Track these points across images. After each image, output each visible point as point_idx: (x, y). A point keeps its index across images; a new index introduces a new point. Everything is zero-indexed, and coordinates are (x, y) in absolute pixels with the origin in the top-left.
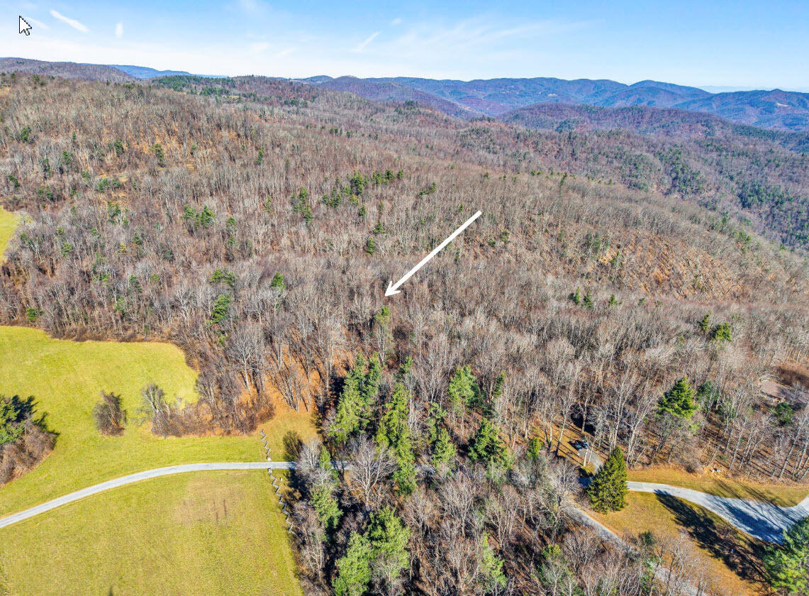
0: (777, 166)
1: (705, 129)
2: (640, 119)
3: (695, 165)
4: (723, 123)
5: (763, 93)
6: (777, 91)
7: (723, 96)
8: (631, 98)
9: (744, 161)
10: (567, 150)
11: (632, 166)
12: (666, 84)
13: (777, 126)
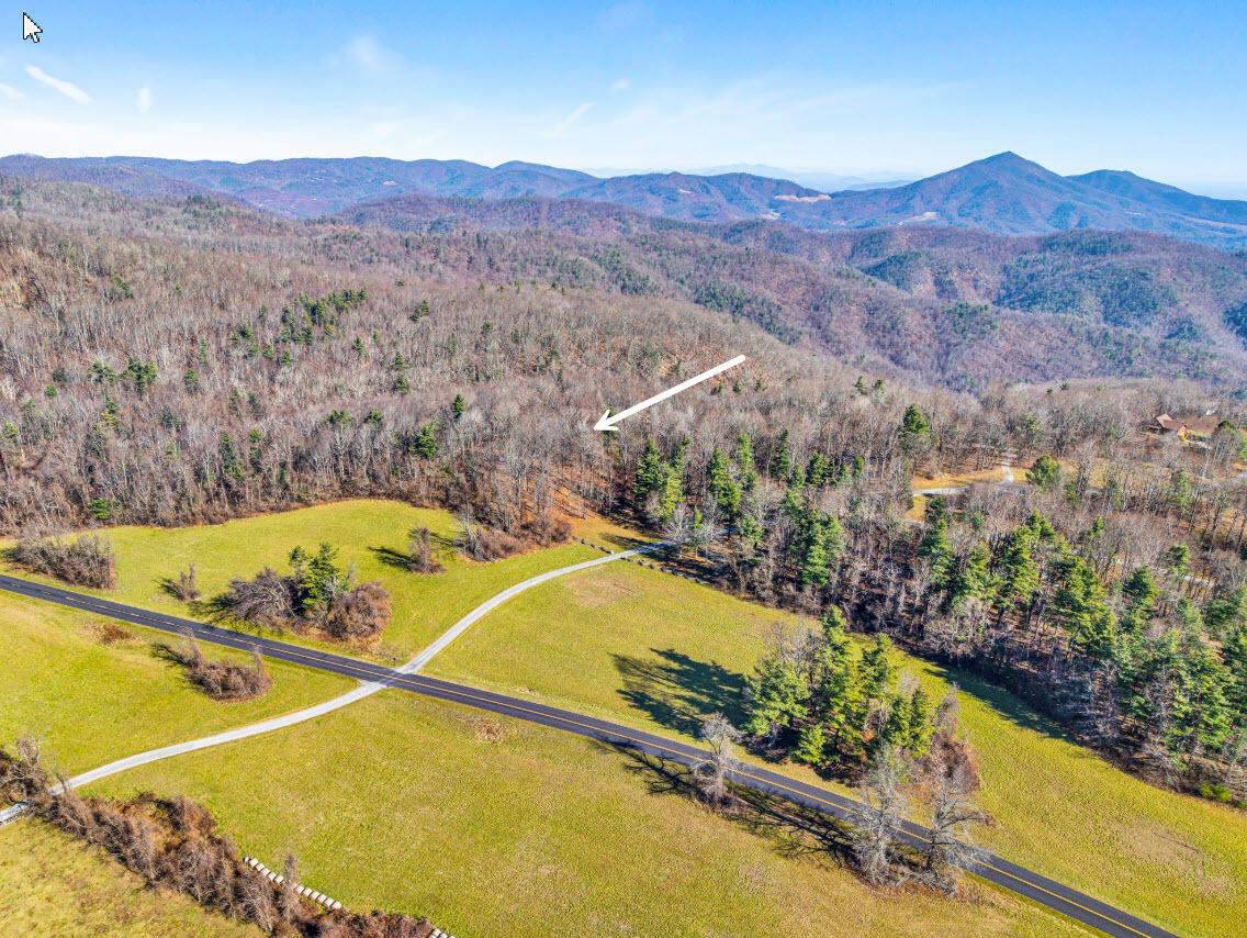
0: (725, 263)
1: (619, 224)
2: (537, 215)
3: (642, 270)
4: (638, 215)
5: (660, 176)
6: (675, 175)
7: (616, 181)
8: (503, 186)
9: (687, 260)
10: (482, 259)
11: (571, 274)
12: (540, 166)
13: (685, 217)
